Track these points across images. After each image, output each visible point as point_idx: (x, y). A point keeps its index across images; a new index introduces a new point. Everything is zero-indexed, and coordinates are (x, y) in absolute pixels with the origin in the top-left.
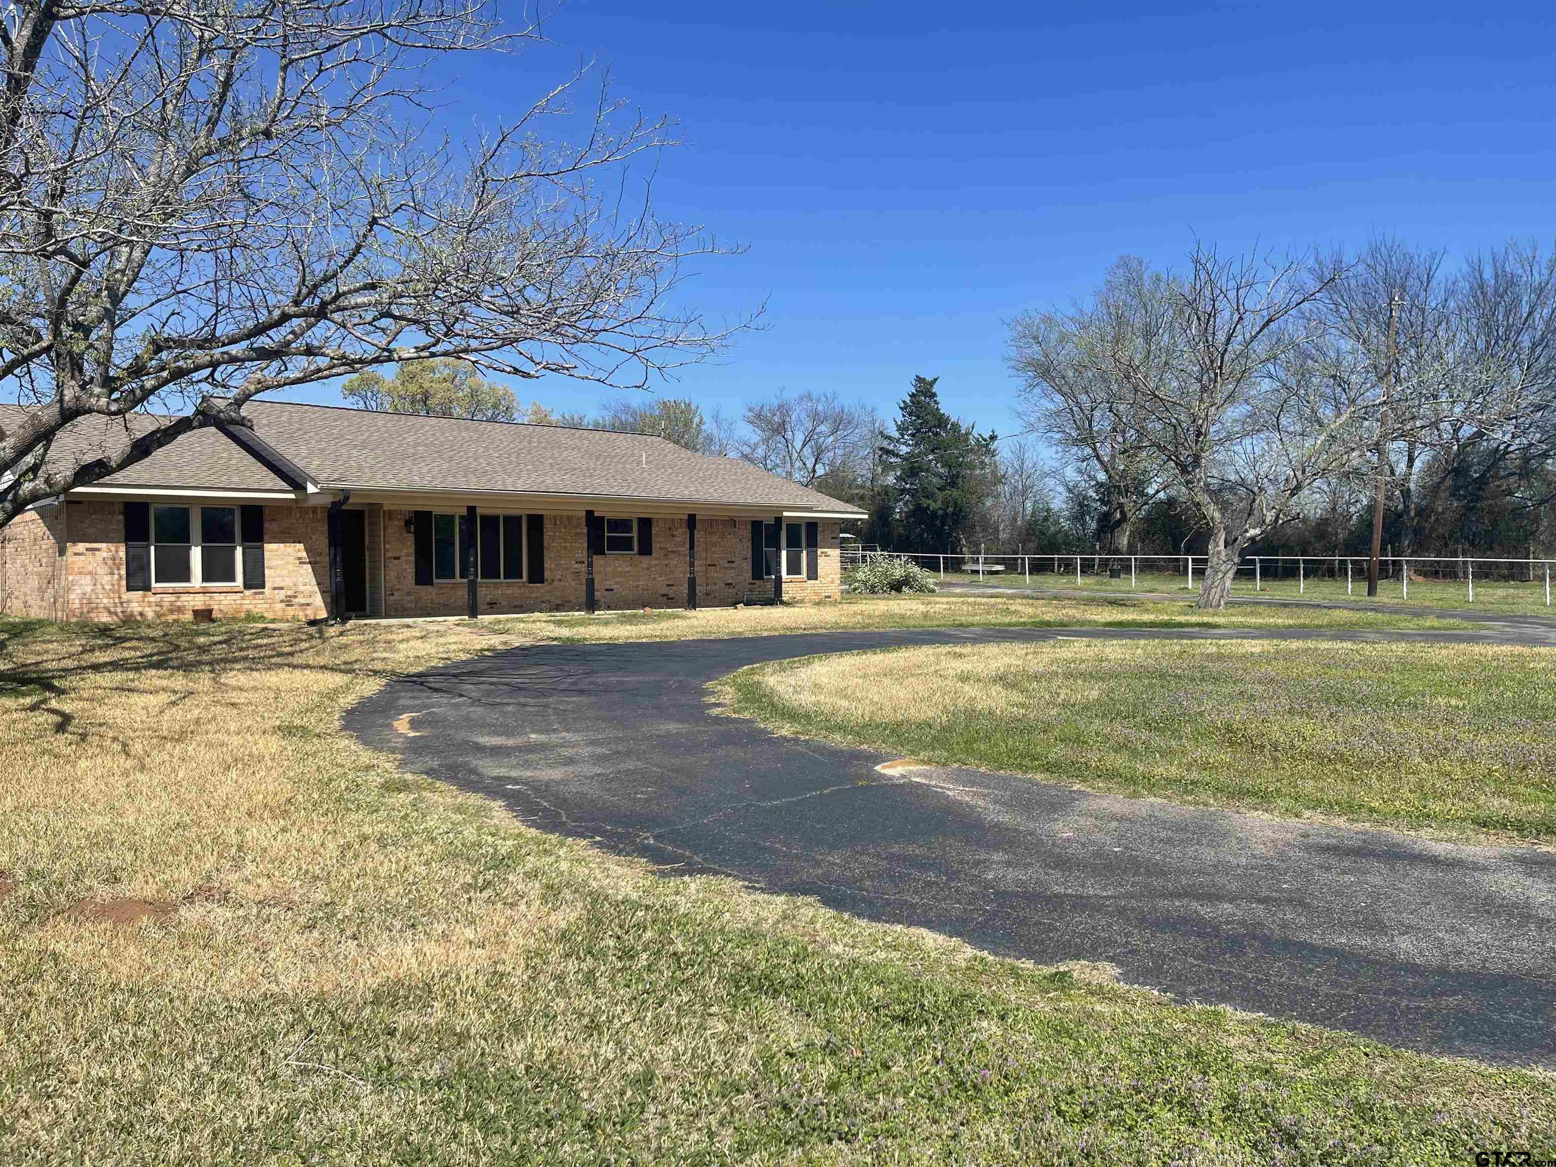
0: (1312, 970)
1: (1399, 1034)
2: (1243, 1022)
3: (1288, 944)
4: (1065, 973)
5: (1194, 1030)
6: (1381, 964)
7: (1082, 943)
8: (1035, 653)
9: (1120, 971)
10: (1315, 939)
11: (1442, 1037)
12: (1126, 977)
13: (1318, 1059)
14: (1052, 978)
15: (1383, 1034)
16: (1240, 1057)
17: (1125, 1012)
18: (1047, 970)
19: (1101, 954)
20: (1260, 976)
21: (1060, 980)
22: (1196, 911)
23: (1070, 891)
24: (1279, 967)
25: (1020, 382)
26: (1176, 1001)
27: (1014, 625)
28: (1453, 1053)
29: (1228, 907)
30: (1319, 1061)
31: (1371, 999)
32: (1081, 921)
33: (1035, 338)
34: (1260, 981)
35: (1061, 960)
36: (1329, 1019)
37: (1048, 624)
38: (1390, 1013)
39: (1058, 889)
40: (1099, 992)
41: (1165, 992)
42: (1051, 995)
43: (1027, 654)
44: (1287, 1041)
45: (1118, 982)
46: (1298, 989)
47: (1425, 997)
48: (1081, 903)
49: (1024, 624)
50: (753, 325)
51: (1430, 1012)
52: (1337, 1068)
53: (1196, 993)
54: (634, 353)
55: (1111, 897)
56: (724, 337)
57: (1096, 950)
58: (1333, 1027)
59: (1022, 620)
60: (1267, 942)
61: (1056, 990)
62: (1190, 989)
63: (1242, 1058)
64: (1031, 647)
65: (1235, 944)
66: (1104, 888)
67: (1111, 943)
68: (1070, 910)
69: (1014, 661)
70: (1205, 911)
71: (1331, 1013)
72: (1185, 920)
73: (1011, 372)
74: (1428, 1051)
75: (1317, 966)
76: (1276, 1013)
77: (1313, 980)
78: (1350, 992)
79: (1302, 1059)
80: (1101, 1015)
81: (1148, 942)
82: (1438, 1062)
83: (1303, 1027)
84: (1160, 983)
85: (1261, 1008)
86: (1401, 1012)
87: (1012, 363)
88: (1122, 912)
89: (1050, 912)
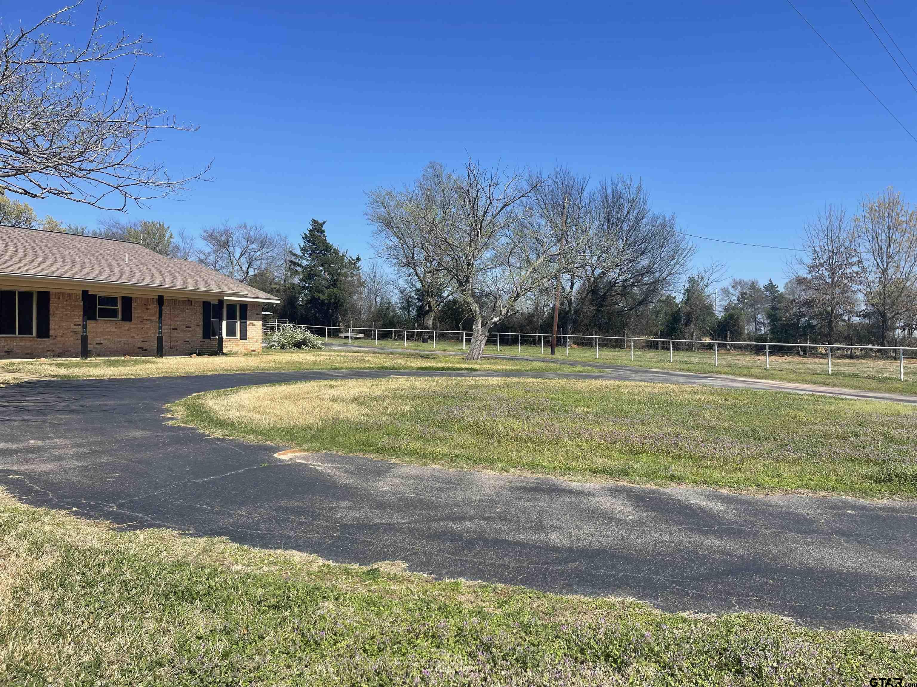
0: (507, 555)
1: (547, 585)
2: (470, 587)
3: (497, 542)
4: (376, 569)
5: (444, 594)
6: (540, 548)
7: (388, 551)
9: (407, 565)
10: (510, 538)
11: (567, 585)
12: (411, 569)
13: (506, 602)
14: (368, 573)
15: (539, 585)
16: (466, 606)
17: (407, 588)
18: (366, 568)
19: (398, 556)
20: (481, 560)
21: (373, 574)
22: (451, 528)
23: (384, 521)
24: (491, 555)
25: (374, 227)
26: (436, 579)
28: (572, 593)
29: (468, 524)
30: (506, 604)
31: (535, 568)
32: (388, 538)
33: (383, 204)
34: (480, 563)
35: (375, 562)
36: (513, 580)
37: (386, 368)
38: (543, 575)
39: (376, 521)
40: (394, 579)
41: (431, 575)
42: (367, 583)
43: (372, 385)
44: (492, 595)
45: (405, 571)
46: (500, 566)
47: (561, 564)
48: (390, 528)
50: (202, 177)
51: (563, 572)
52: (515, 606)
53: (447, 573)
54: (117, 188)
55: (407, 523)
56: (181, 183)
57: (395, 554)
58: (515, 584)
59: (372, 366)
60: (486, 541)
61: (370, 579)
62: (444, 571)
63: (468, 607)
64: (375, 381)
65: (470, 544)
66: (403, 518)
67: (403, 549)
68: (383, 533)
69: (364, 389)
70: (456, 527)
71: (515, 577)
72: (444, 533)
73: (368, 222)
74: (560, 593)
75: (510, 552)
76: (487, 580)
77: (507, 559)
78: (525, 565)
79: (498, 603)
80: (394, 591)
81: (424, 547)
82: (564, 598)
83: (500, 586)
84: (428, 570)
85: (480, 578)
86: (549, 573)
87: (369, 217)
88: (411, 531)
89: (371, 534)
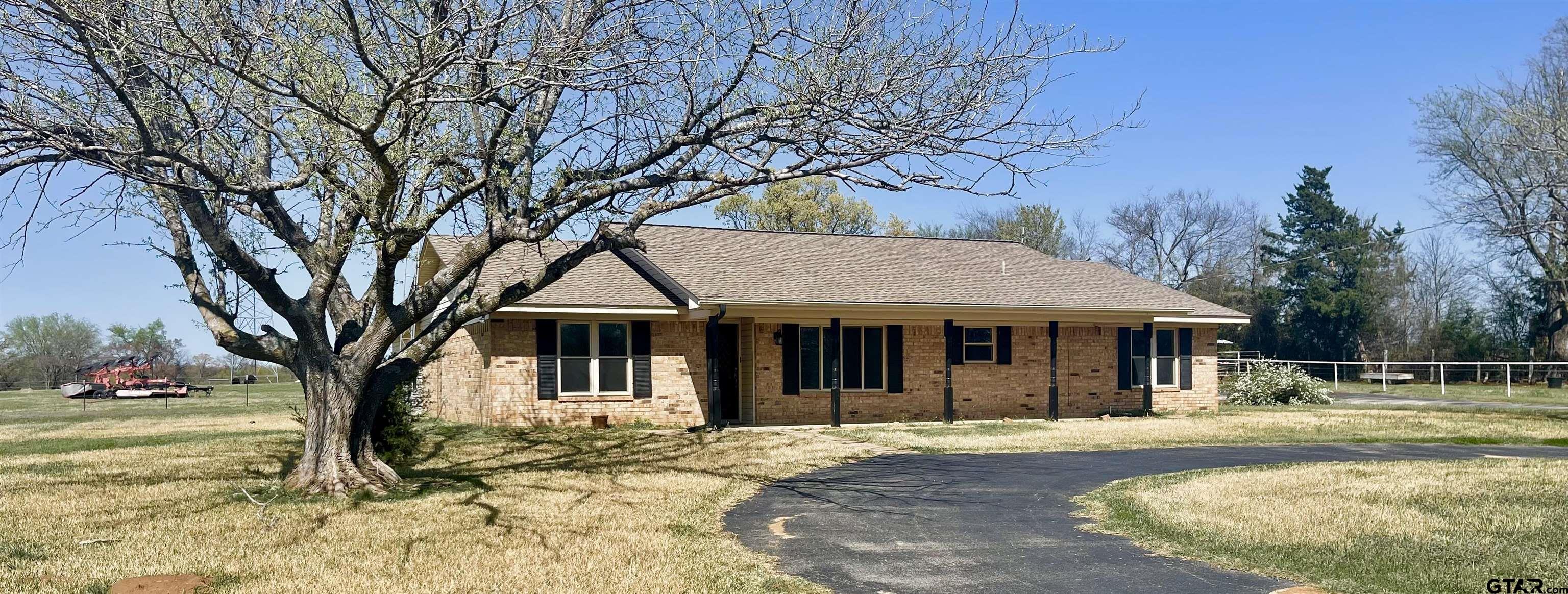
8: (1458, 473)
25: (1434, 166)
27: (1429, 441)
33: (1453, 118)
37: (1473, 440)
43: (1447, 475)
49: (1442, 440)
50: (1126, 123)
54: (1000, 160)
56: (1094, 138)
59: (1440, 435)
64: (1453, 466)
69: (1432, 481)
73: (1422, 156)
87: (1423, 147)
